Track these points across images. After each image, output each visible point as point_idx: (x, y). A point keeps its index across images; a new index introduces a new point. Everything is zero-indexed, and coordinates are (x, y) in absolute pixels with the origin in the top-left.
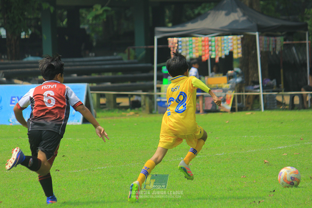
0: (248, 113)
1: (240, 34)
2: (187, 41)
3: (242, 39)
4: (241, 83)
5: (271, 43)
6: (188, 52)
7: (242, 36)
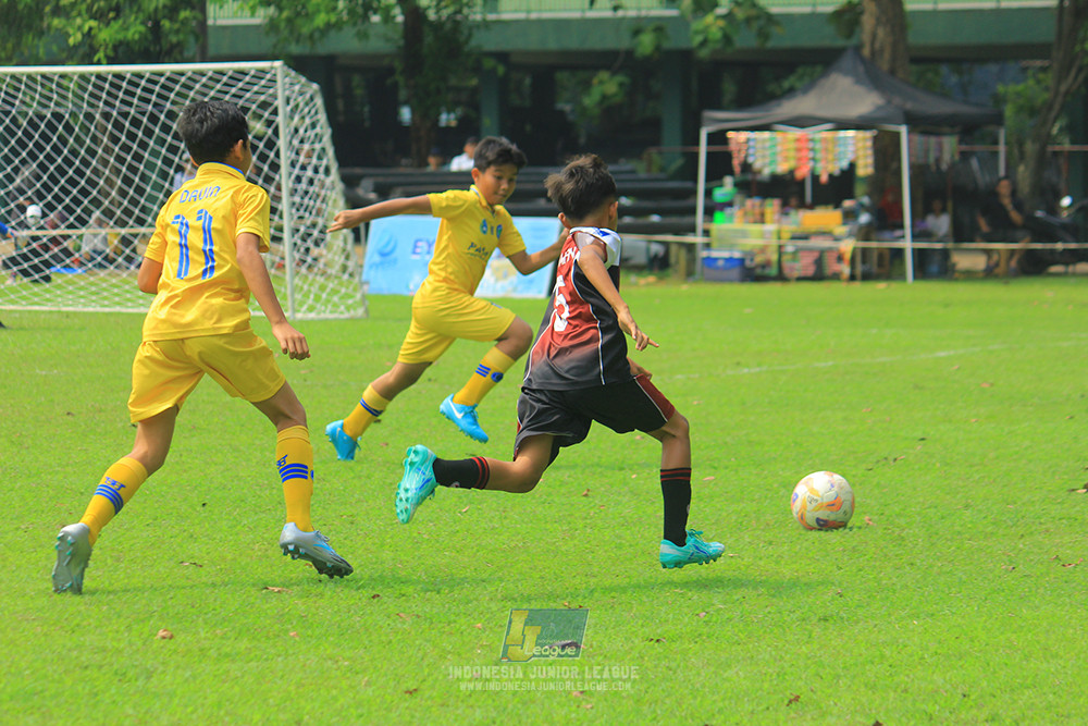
0: (881, 286)
1: (872, 129)
2: (764, 140)
4: (869, 225)
5: (932, 147)
6: (767, 161)
7: (873, 133)
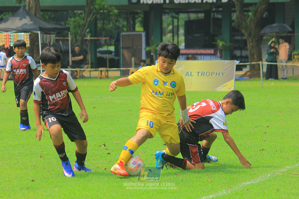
1: (29, 32)
3: (30, 35)
5: (48, 38)
7: (30, 33)
